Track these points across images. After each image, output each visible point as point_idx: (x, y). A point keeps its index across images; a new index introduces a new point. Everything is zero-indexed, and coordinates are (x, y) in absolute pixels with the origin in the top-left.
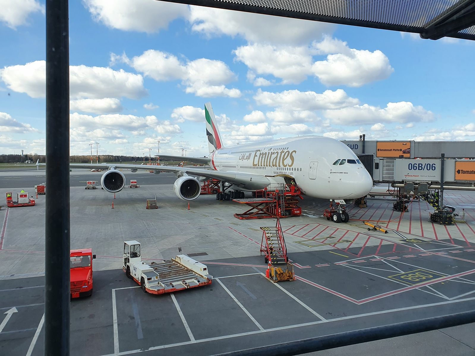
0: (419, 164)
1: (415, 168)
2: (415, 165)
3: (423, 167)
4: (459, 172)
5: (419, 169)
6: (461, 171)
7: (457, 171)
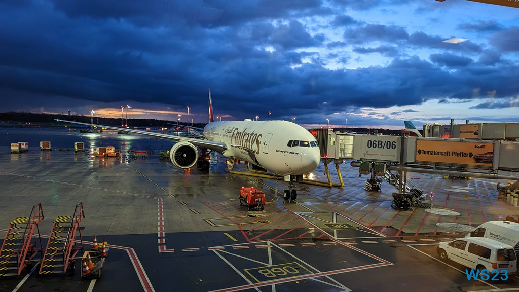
0: (379, 141)
1: (374, 145)
2: (375, 142)
3: (383, 145)
4: (420, 152)
5: (378, 147)
6: (422, 151)
7: (417, 150)
